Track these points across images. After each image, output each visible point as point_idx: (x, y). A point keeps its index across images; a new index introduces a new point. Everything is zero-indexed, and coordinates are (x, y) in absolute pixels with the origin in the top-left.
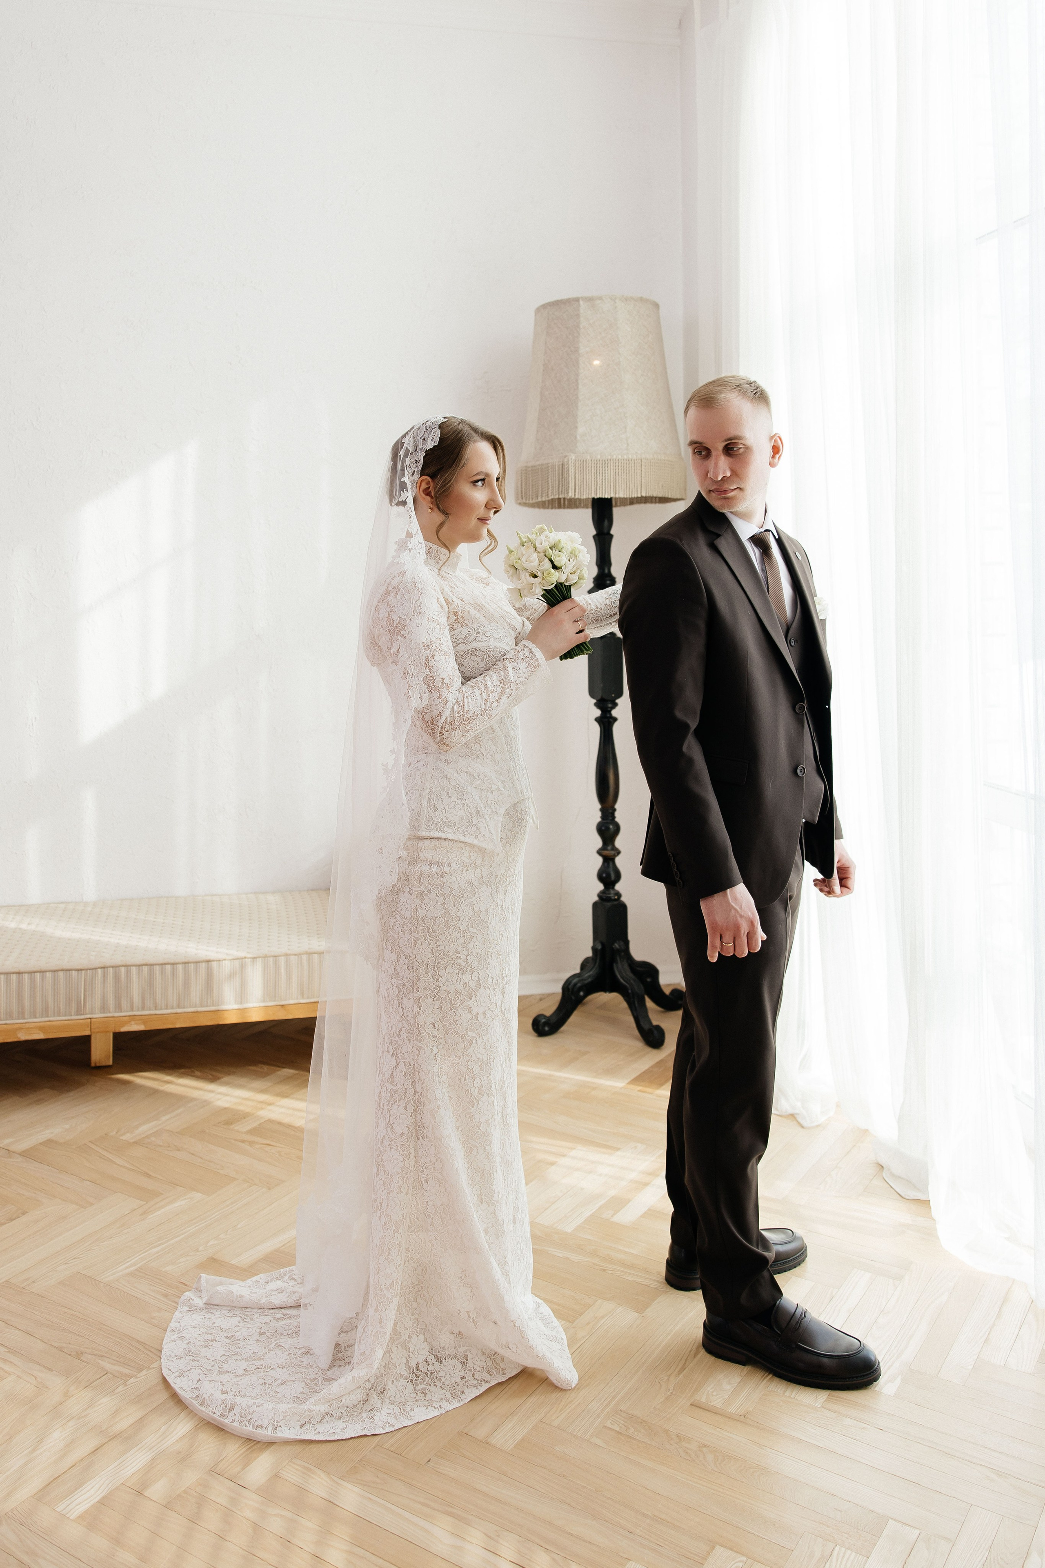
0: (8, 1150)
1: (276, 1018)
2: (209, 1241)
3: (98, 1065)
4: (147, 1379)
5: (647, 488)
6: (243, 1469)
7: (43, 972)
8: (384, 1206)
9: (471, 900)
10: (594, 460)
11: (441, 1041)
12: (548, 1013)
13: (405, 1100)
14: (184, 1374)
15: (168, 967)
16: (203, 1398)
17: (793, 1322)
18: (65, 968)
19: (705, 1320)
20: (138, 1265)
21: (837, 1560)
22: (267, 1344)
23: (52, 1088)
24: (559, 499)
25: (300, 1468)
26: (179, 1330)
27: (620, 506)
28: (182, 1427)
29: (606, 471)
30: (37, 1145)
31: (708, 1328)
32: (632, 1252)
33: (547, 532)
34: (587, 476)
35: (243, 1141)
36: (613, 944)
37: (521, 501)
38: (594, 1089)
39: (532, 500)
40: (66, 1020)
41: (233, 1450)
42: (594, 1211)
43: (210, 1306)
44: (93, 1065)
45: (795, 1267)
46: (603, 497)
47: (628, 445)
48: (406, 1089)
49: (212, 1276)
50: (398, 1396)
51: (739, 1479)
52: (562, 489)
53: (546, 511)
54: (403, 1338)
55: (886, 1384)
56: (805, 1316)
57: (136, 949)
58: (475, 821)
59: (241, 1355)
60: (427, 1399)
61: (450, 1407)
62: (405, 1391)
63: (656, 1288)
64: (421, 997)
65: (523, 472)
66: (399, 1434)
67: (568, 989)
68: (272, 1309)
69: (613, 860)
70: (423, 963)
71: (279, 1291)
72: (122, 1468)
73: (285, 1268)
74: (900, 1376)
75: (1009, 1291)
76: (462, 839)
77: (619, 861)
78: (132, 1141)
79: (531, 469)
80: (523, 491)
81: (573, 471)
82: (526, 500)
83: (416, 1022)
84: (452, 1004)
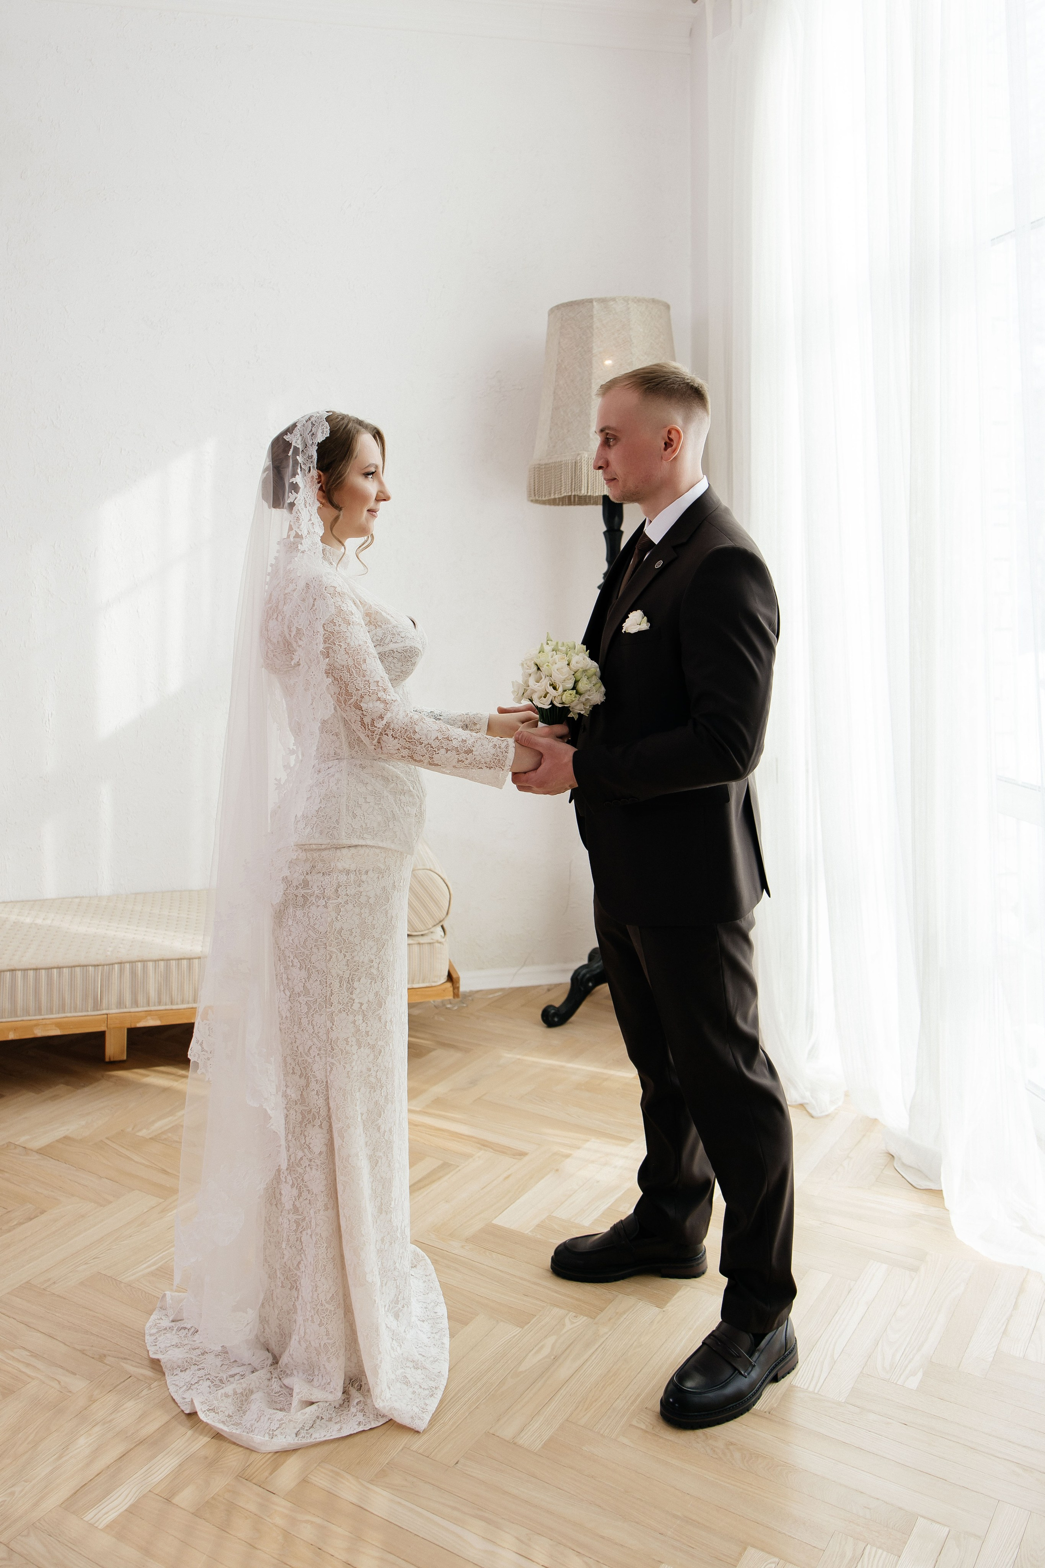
0: (25, 1148)
3: (112, 1060)
6: (271, 1474)
7: (60, 968)
9: (385, 907)
12: (557, 1004)
15: (185, 962)
18: (82, 963)
20: (159, 1264)
21: (869, 1560)
23: (67, 1083)
24: (571, 496)
25: (328, 1473)
30: (53, 1142)
37: (533, 498)
38: (606, 1080)
39: (545, 497)
40: (82, 1016)
44: (107, 1060)
48: (320, 1108)
51: (767, 1478)
52: (575, 486)
53: (557, 508)
57: (152, 945)
58: (391, 825)
65: (536, 470)
67: (577, 978)
70: (337, 976)
72: (149, 1475)
74: (922, 1369)
75: (1024, 1281)
76: (381, 844)
78: (148, 1137)
79: (544, 467)
80: (536, 488)
81: (586, 469)
82: (539, 497)
83: (329, 1038)
84: (364, 1015)
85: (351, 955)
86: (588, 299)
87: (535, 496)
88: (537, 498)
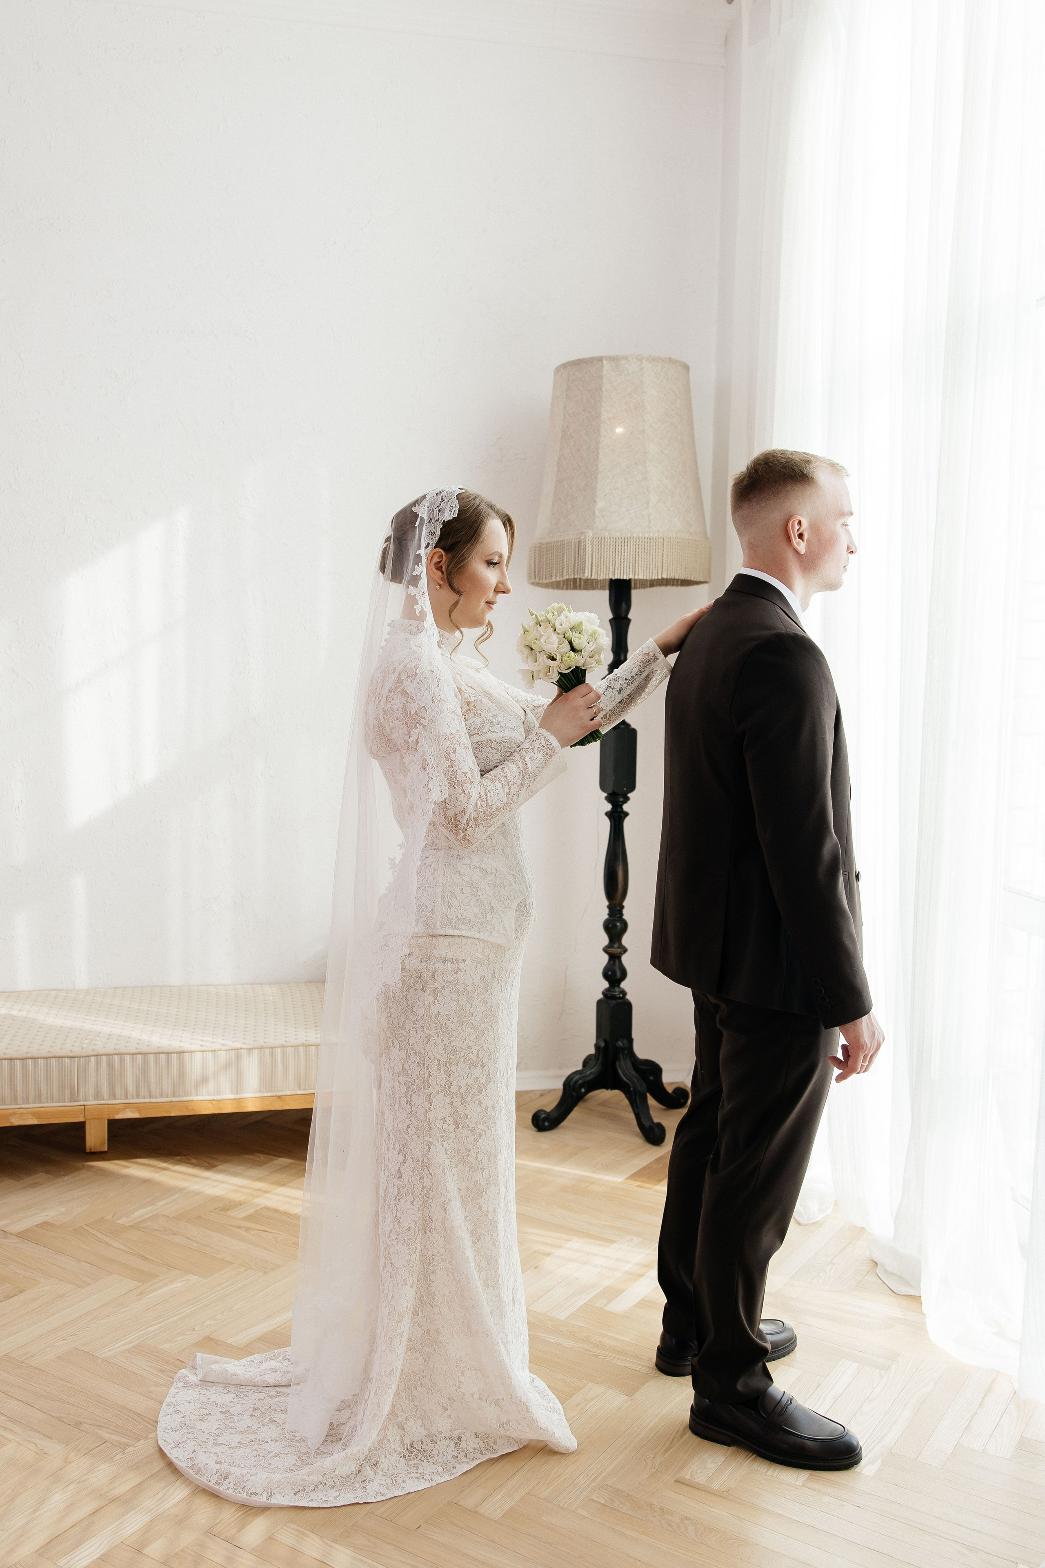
1: (273, 1109)
2: (205, 1322)
3: (93, 1150)
4: (144, 1448)
5: (669, 569)
6: (238, 1531)
7: (35, 1058)
8: (390, 1298)
9: (484, 996)
10: (613, 538)
11: (451, 1135)
12: (548, 1109)
13: (412, 1195)
14: (180, 1445)
15: (163, 1056)
16: (198, 1467)
17: (779, 1408)
18: (58, 1055)
19: (692, 1405)
20: (135, 1343)
22: (261, 1419)
23: (47, 1172)
24: (575, 580)
25: (294, 1532)
26: (174, 1405)
27: (639, 588)
28: (178, 1493)
29: (626, 550)
30: (33, 1226)
31: (696, 1411)
32: (625, 1339)
33: (566, 612)
34: (605, 555)
35: (240, 1227)
36: (616, 1041)
37: (534, 581)
38: (594, 1183)
39: (546, 580)
40: (59, 1107)
41: (228, 1515)
42: (588, 1299)
43: (205, 1382)
44: (88, 1150)
45: (784, 1356)
46: (622, 578)
47: (650, 522)
48: (414, 1185)
49: (207, 1355)
50: (391, 1468)
51: (718, 1549)
52: (578, 568)
53: (561, 592)
54: (400, 1419)
55: (866, 1467)
56: (791, 1403)
57: (129, 1038)
58: (489, 917)
59: (236, 1429)
60: (418, 1471)
61: (441, 1480)
62: (398, 1465)
63: (646, 1374)
64: (432, 1093)
65: (537, 549)
66: (391, 1503)
67: (570, 1085)
68: (267, 1387)
69: (619, 958)
70: (435, 1059)
71: (273, 1370)
72: (121, 1529)
73: (279, 1350)
74: (881, 1458)
75: (993, 1382)
76: (476, 935)
77: (625, 959)
78: (128, 1225)
79: (545, 546)
80: (537, 570)
81: (590, 550)
82: (539, 580)
83: (426, 1118)
84: (462, 1098)
85: (449, 1040)
86: (598, 357)
87: (535, 578)
88: (537, 581)
